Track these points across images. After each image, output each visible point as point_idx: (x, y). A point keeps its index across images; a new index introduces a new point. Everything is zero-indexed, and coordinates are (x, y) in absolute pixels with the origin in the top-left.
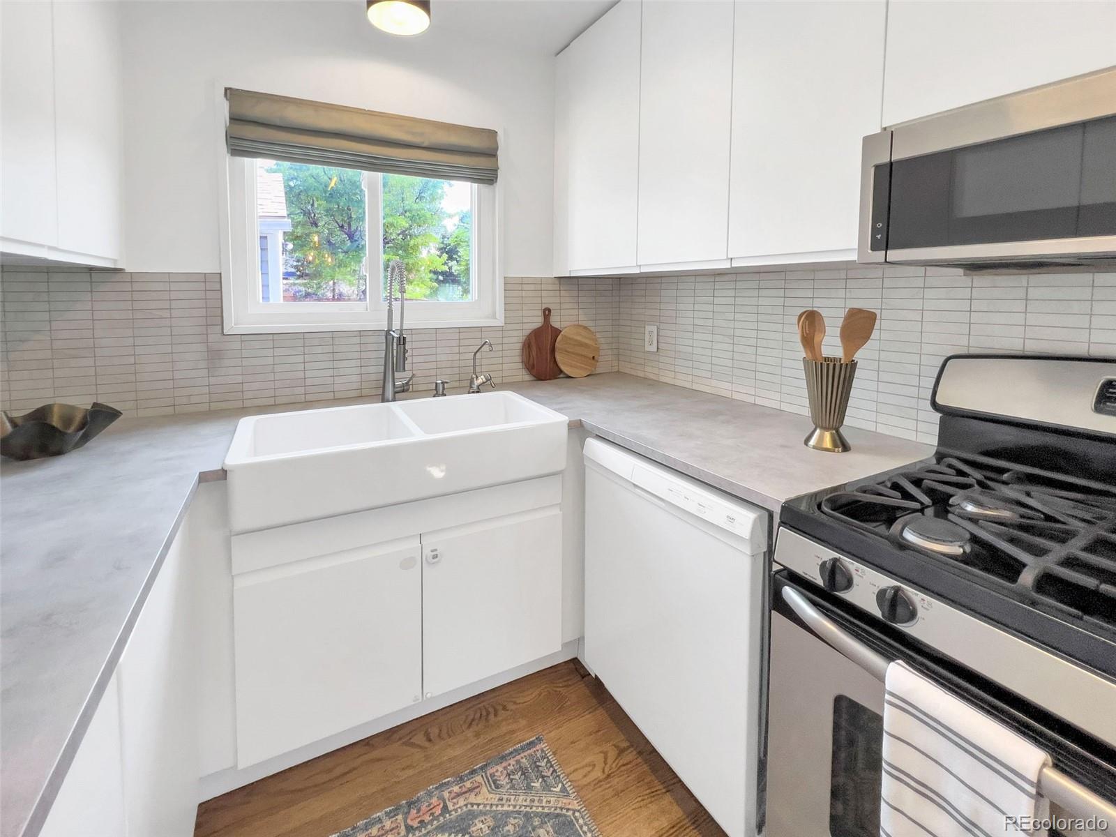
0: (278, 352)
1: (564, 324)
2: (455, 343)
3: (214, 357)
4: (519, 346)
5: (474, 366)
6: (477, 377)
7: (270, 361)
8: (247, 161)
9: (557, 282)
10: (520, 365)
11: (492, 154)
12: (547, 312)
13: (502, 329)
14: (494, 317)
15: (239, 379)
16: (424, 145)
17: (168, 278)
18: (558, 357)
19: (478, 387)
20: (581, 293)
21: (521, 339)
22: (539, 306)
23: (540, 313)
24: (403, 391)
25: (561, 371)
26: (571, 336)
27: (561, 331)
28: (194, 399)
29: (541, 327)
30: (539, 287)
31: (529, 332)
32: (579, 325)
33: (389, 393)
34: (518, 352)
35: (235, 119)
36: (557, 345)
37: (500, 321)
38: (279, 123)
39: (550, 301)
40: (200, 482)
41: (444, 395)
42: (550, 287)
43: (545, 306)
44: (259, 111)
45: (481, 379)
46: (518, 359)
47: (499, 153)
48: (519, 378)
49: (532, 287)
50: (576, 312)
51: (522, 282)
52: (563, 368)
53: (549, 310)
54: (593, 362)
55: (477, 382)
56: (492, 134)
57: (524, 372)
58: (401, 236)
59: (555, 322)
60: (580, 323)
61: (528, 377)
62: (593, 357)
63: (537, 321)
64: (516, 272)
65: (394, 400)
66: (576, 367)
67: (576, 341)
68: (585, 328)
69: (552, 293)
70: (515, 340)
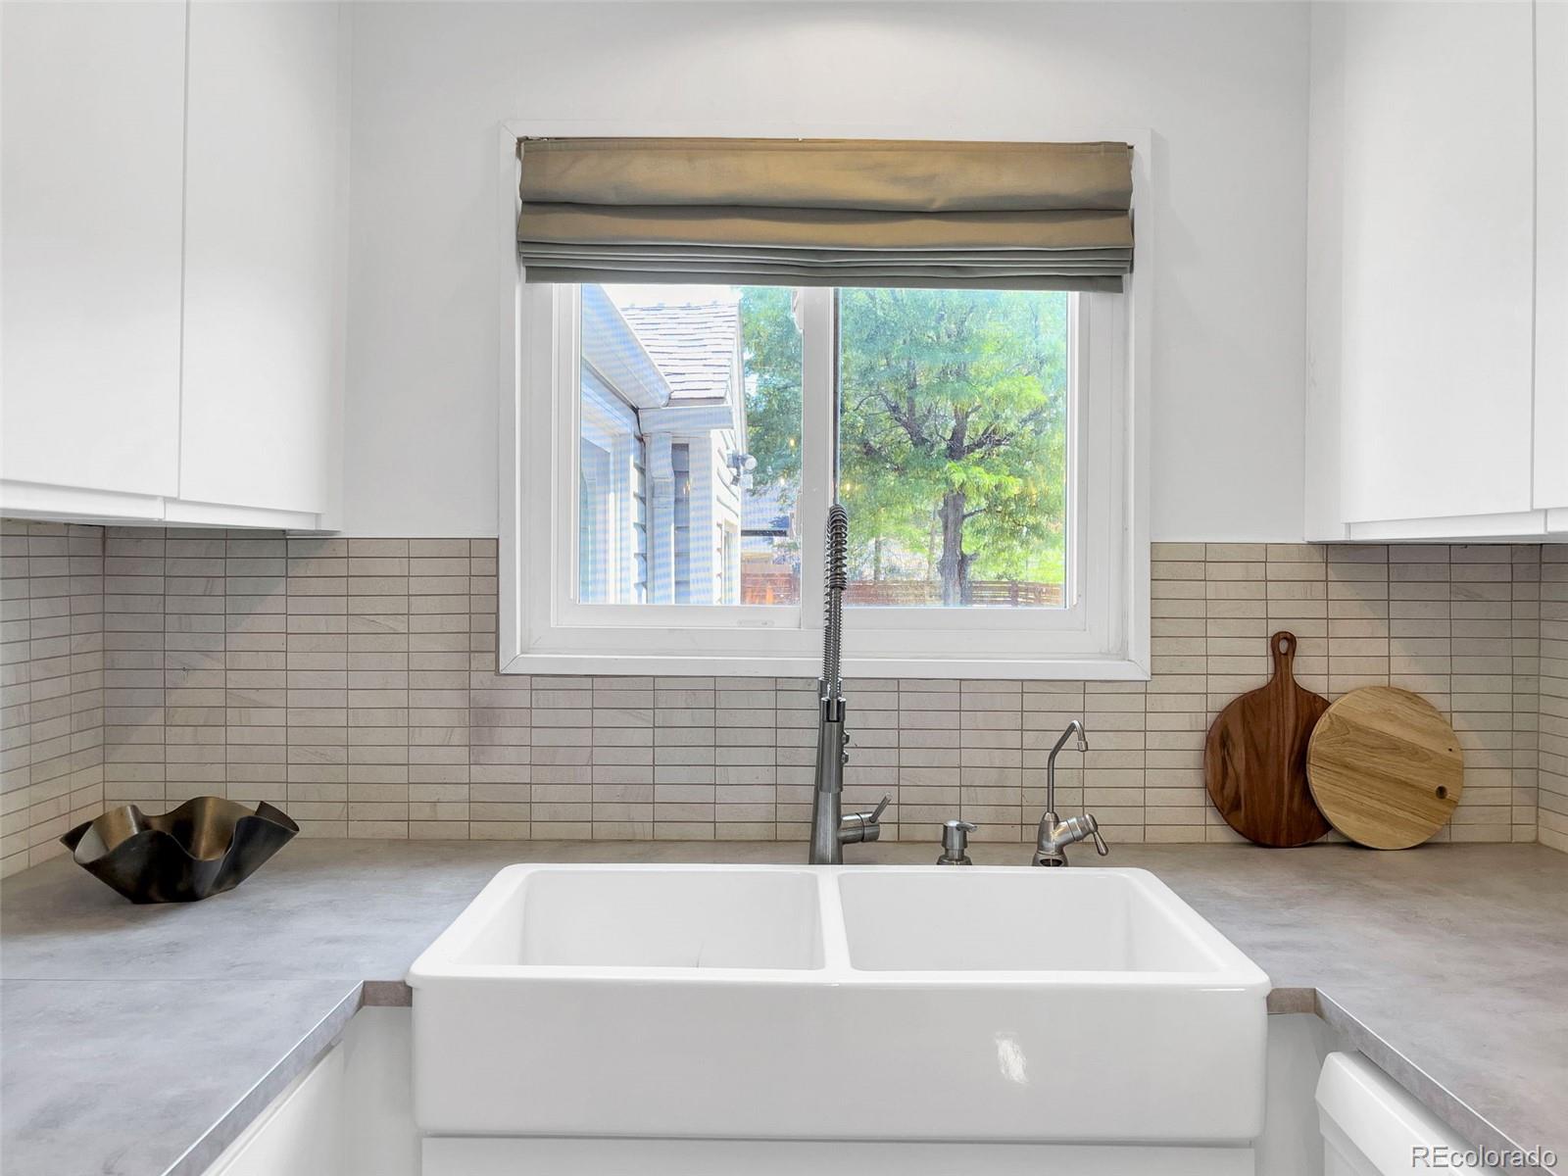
0: (602, 718)
1: (1338, 684)
2: (1011, 720)
3: (481, 719)
4: (1197, 740)
5: (1051, 788)
6: (1057, 821)
7: (584, 737)
8: (557, 289)
9: (1317, 556)
10: (1198, 797)
11: (1115, 207)
12: (1283, 646)
13: (1142, 689)
14: (1123, 655)
15: (524, 775)
16: (935, 206)
17: (408, 549)
18: (1318, 781)
19: (1060, 849)
20: (1397, 591)
21: (1204, 721)
22: (1258, 629)
23: (1262, 647)
24: (862, 839)
25: (1326, 826)
26: (1363, 721)
27: (1327, 704)
28: (444, 812)
29: (1262, 690)
30: (1257, 571)
31: (1221, 702)
32: (1390, 690)
33: (827, 843)
34: (1193, 759)
35: (534, 203)
36: (1314, 744)
37: (1137, 667)
38: (612, 198)
39: (1292, 611)
40: (362, 1002)
41: (964, 860)
42: (1296, 573)
43: (1275, 627)
44: (577, 178)
45: (1070, 823)
46: (1194, 778)
47: (1136, 202)
48: (1195, 835)
49: (1237, 572)
50: (1380, 647)
51: (1206, 556)
52: (1330, 813)
53: (1291, 640)
54: (1437, 804)
55: (1056, 836)
56: (1120, 154)
57: (1213, 817)
58: (1030, 426)
59: (1310, 673)
60: (1396, 682)
61: (1221, 834)
62: (1441, 791)
63: (1257, 671)
64: (1189, 530)
65: (839, 860)
66: (1376, 816)
67: (1380, 735)
68: (1413, 697)
69: (1298, 590)
70: (1183, 722)
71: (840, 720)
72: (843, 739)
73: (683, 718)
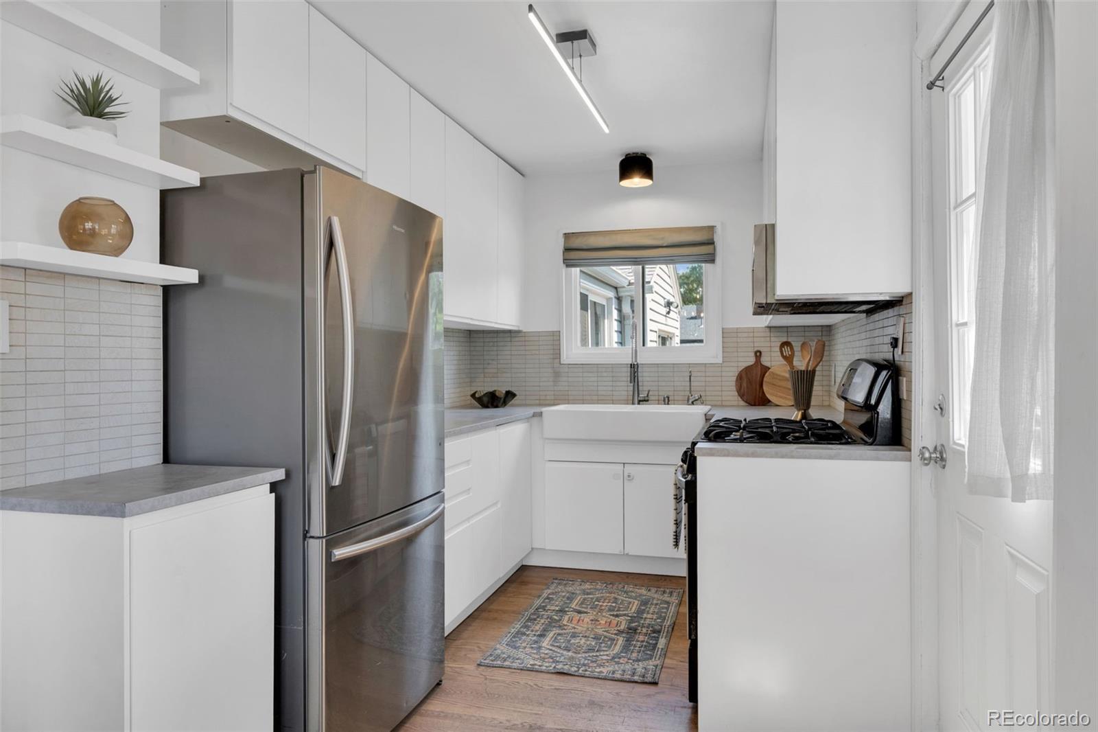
0: (585, 374)
1: (773, 363)
3: (557, 375)
4: (735, 379)
7: (581, 379)
8: (573, 269)
9: (768, 330)
10: (735, 393)
11: (711, 243)
12: (758, 354)
13: (721, 365)
14: (716, 357)
15: (567, 388)
16: (665, 245)
17: (539, 334)
18: (765, 388)
19: (692, 402)
21: (736, 374)
22: (751, 349)
23: (753, 354)
24: (645, 400)
25: (769, 401)
26: (779, 373)
27: (769, 368)
28: (548, 398)
29: (752, 365)
30: (751, 335)
31: (740, 369)
33: (636, 401)
34: (734, 383)
35: (567, 250)
36: (765, 379)
37: (720, 360)
38: (585, 247)
39: (762, 345)
41: (668, 404)
42: (762, 334)
43: (756, 349)
44: (576, 243)
45: (695, 397)
46: (734, 388)
47: (716, 240)
48: (735, 403)
49: (746, 335)
51: (737, 331)
52: (769, 396)
53: (760, 352)
55: (692, 399)
56: (711, 229)
57: (739, 399)
59: (765, 361)
61: (743, 403)
63: (751, 360)
64: (730, 324)
65: (639, 404)
66: (782, 397)
67: (783, 377)
69: (762, 339)
70: (731, 374)
73: (605, 374)
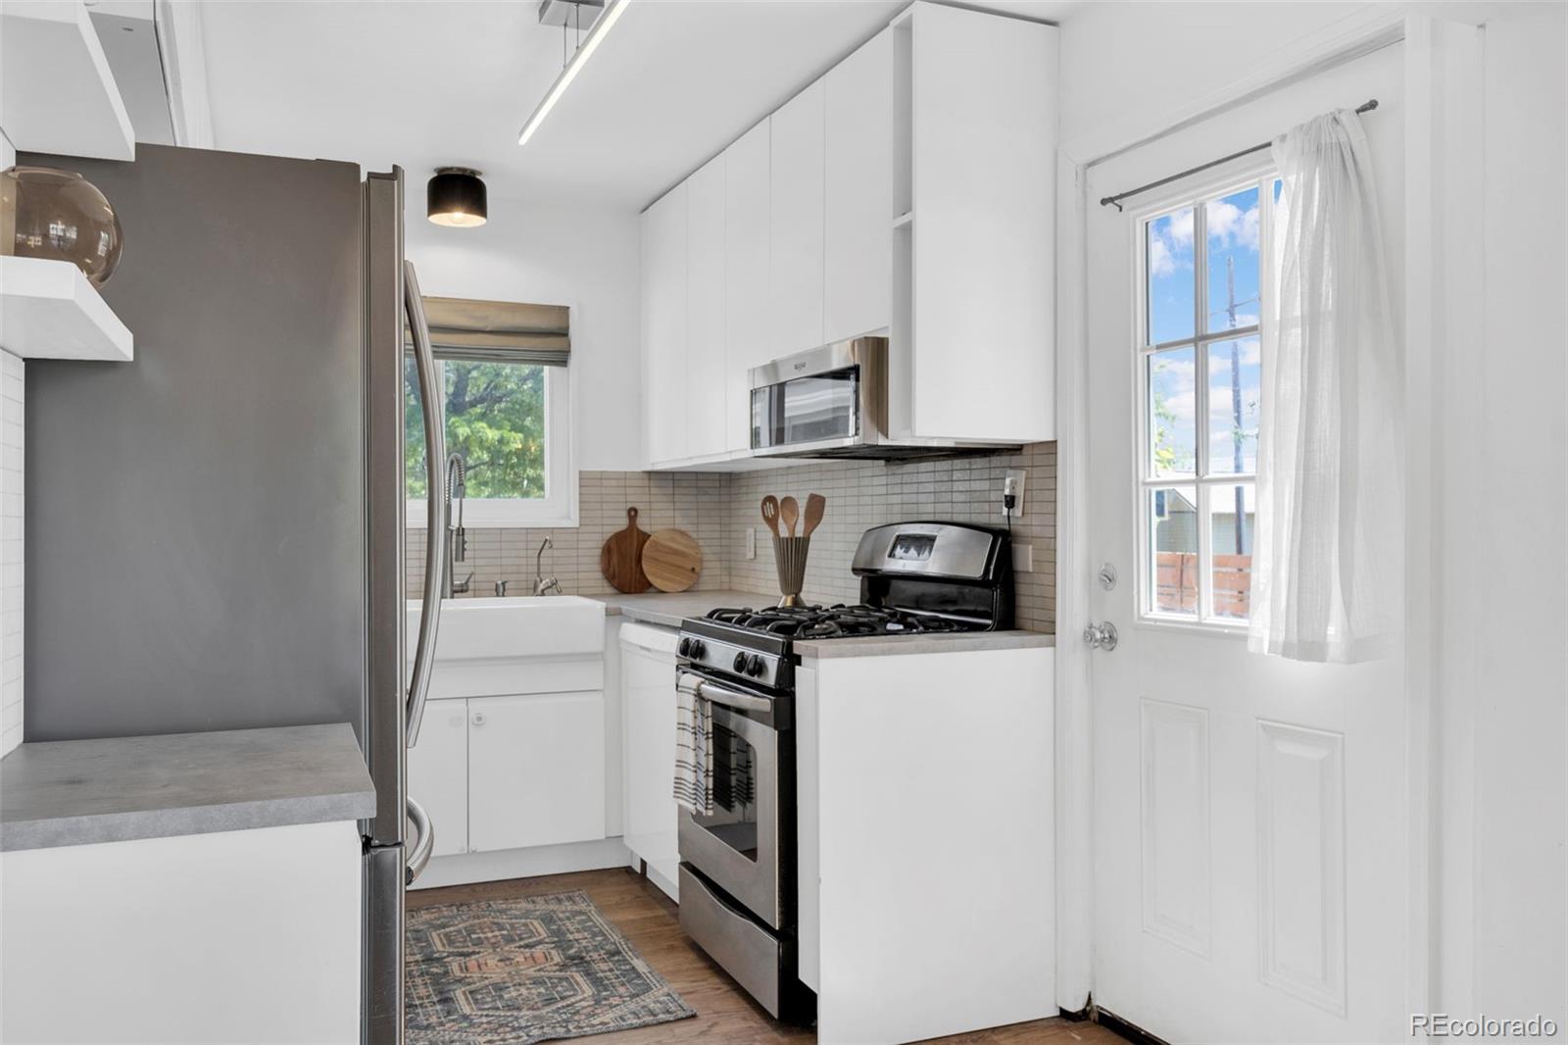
1: (655, 528)
2: (523, 545)
4: (598, 552)
5: (539, 566)
6: (542, 580)
9: (646, 476)
10: (600, 575)
11: (563, 333)
12: (633, 513)
13: (577, 531)
14: (569, 518)
16: (489, 329)
18: (645, 566)
19: (543, 590)
20: (677, 491)
21: (601, 544)
22: (623, 506)
23: (624, 513)
24: (462, 591)
25: (650, 585)
26: (663, 542)
27: (650, 536)
29: (625, 530)
30: (622, 483)
31: (609, 535)
32: (674, 530)
34: (597, 559)
36: (644, 552)
37: (574, 522)
39: (634, 500)
41: (505, 595)
42: (637, 483)
43: (630, 506)
45: (547, 580)
46: (598, 567)
47: (571, 331)
48: (598, 591)
49: (614, 483)
50: (671, 513)
51: (602, 477)
52: (650, 578)
53: (636, 510)
54: (691, 574)
55: (542, 585)
56: (564, 311)
57: (605, 583)
59: (644, 524)
60: (677, 527)
61: (608, 590)
62: (693, 569)
63: (622, 523)
64: (595, 466)
65: (452, 597)
66: (668, 579)
67: (670, 548)
68: (683, 533)
69: (638, 490)
70: (593, 544)
71: (463, 534)
72: (464, 542)
